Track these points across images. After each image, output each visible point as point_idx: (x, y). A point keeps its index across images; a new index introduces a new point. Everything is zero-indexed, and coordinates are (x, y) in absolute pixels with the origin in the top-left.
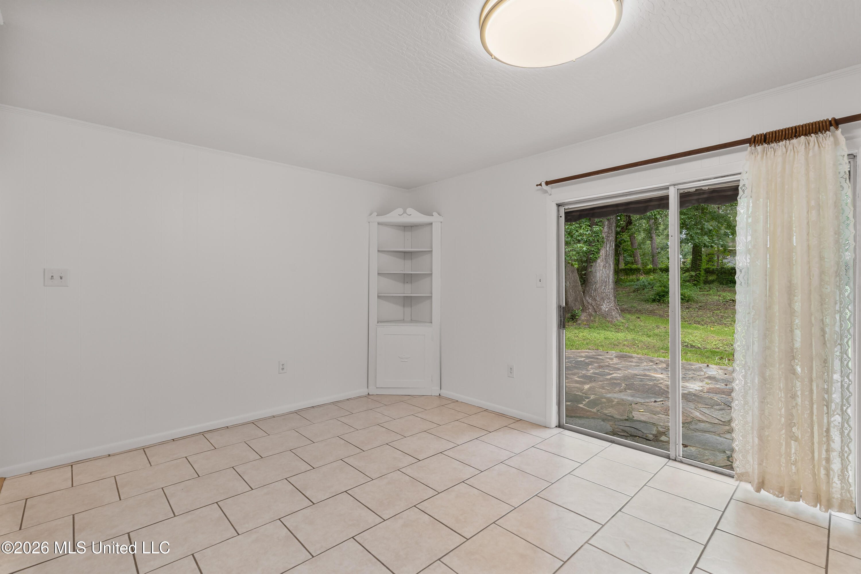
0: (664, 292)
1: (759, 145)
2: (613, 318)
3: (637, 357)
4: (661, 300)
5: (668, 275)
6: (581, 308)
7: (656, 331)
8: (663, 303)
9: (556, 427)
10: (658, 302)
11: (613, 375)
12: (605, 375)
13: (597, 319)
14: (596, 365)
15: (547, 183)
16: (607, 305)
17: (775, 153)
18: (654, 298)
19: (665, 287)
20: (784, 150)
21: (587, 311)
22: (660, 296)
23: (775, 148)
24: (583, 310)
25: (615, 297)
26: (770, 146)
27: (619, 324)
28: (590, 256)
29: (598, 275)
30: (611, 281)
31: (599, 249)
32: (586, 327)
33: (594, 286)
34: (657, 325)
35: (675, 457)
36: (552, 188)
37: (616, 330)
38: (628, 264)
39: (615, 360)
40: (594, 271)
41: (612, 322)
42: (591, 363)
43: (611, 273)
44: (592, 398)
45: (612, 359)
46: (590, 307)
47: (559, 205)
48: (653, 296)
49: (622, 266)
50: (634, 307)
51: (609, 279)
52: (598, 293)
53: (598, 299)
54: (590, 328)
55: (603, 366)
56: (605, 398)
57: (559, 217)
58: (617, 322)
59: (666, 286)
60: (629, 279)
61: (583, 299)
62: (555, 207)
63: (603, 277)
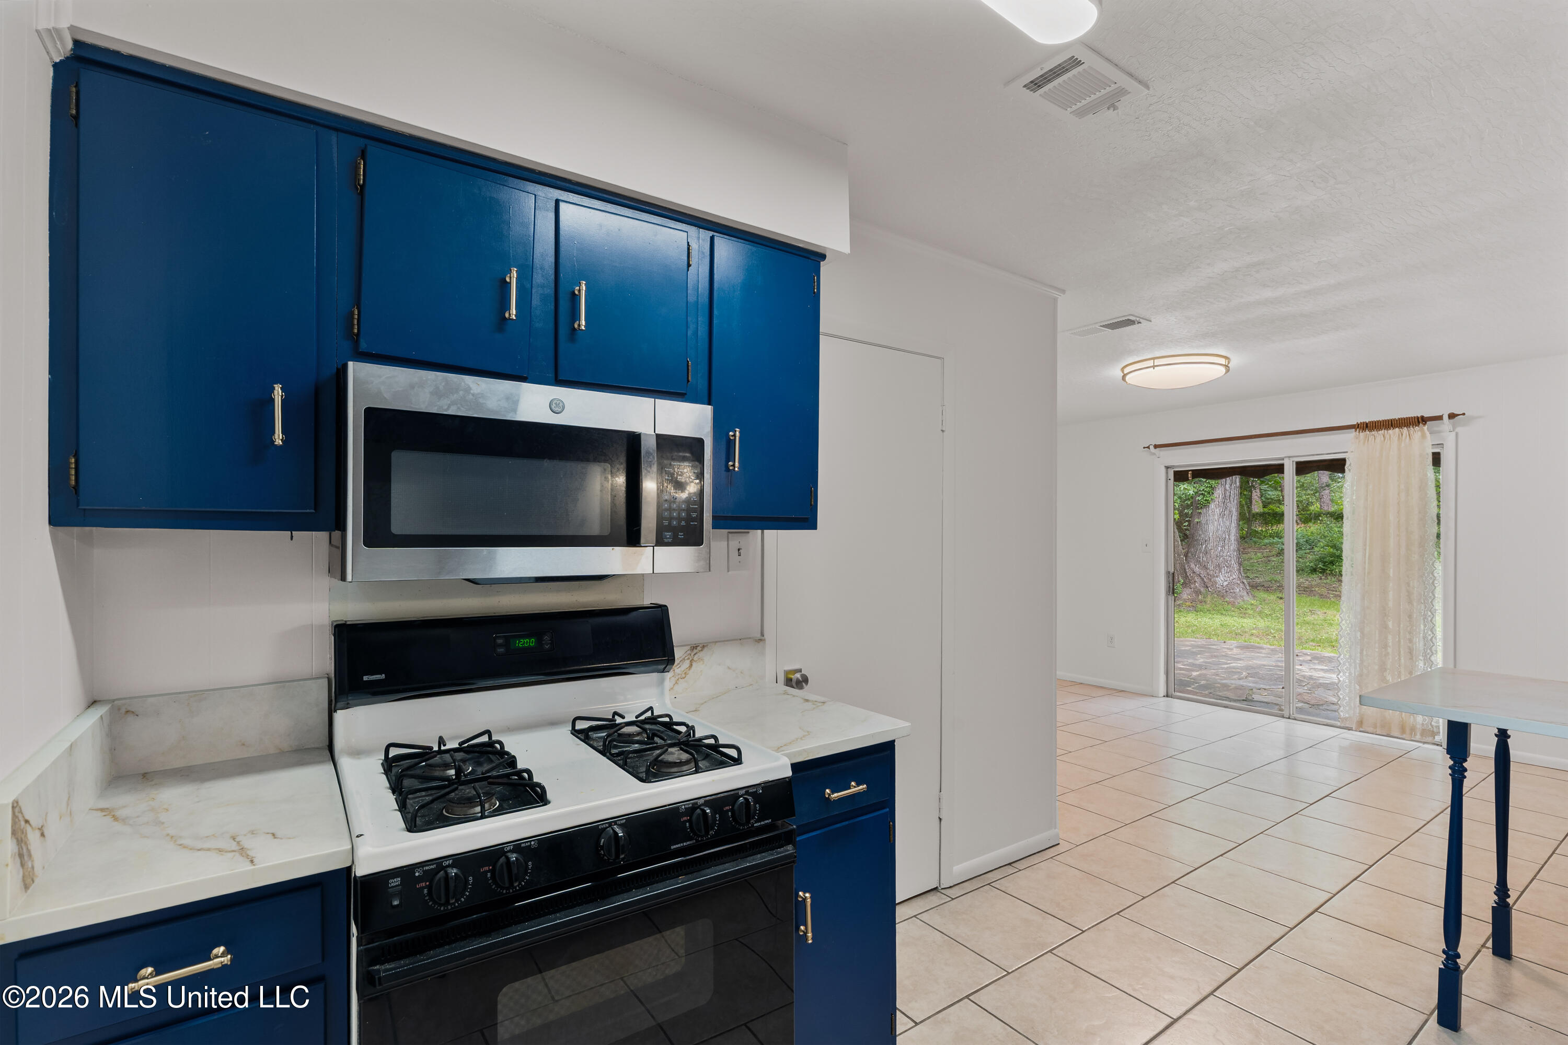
0: (1332, 555)
1: (1362, 432)
2: (1235, 598)
3: (1269, 648)
4: (1327, 569)
5: (1341, 527)
6: (1182, 581)
7: (1309, 618)
8: (1330, 574)
9: (1164, 696)
10: (1321, 572)
11: (1232, 665)
12: (1219, 664)
13: (1209, 599)
14: (1207, 654)
15: (1156, 447)
16: (1225, 576)
17: (1375, 439)
18: (1314, 567)
19: (1334, 547)
20: (1382, 438)
21: (1192, 586)
22: (1325, 563)
23: (1375, 435)
24: (1185, 585)
25: (1240, 564)
26: (1371, 433)
27: (1245, 606)
28: (1197, 499)
29: (1211, 528)
30: (1233, 538)
31: (1212, 487)
32: (1190, 610)
33: (1204, 546)
34: (1311, 609)
35: (1288, 715)
36: (1160, 451)
37: (1241, 615)
38: (1270, 503)
39: (1235, 651)
40: (1203, 522)
41: (1235, 603)
42: (1200, 653)
43: (1233, 525)
44: (1202, 683)
45: (1232, 649)
46: (1197, 580)
47: (1167, 468)
48: (1312, 564)
49: (1257, 508)
50: (1276, 581)
51: (1229, 536)
52: (1211, 557)
53: (1211, 567)
54: (1197, 612)
55: (1218, 656)
56: (1219, 683)
57: (1167, 480)
58: (1242, 603)
59: (1337, 545)
60: (1270, 532)
61: (1184, 566)
62: (1164, 470)
63: (1220, 532)
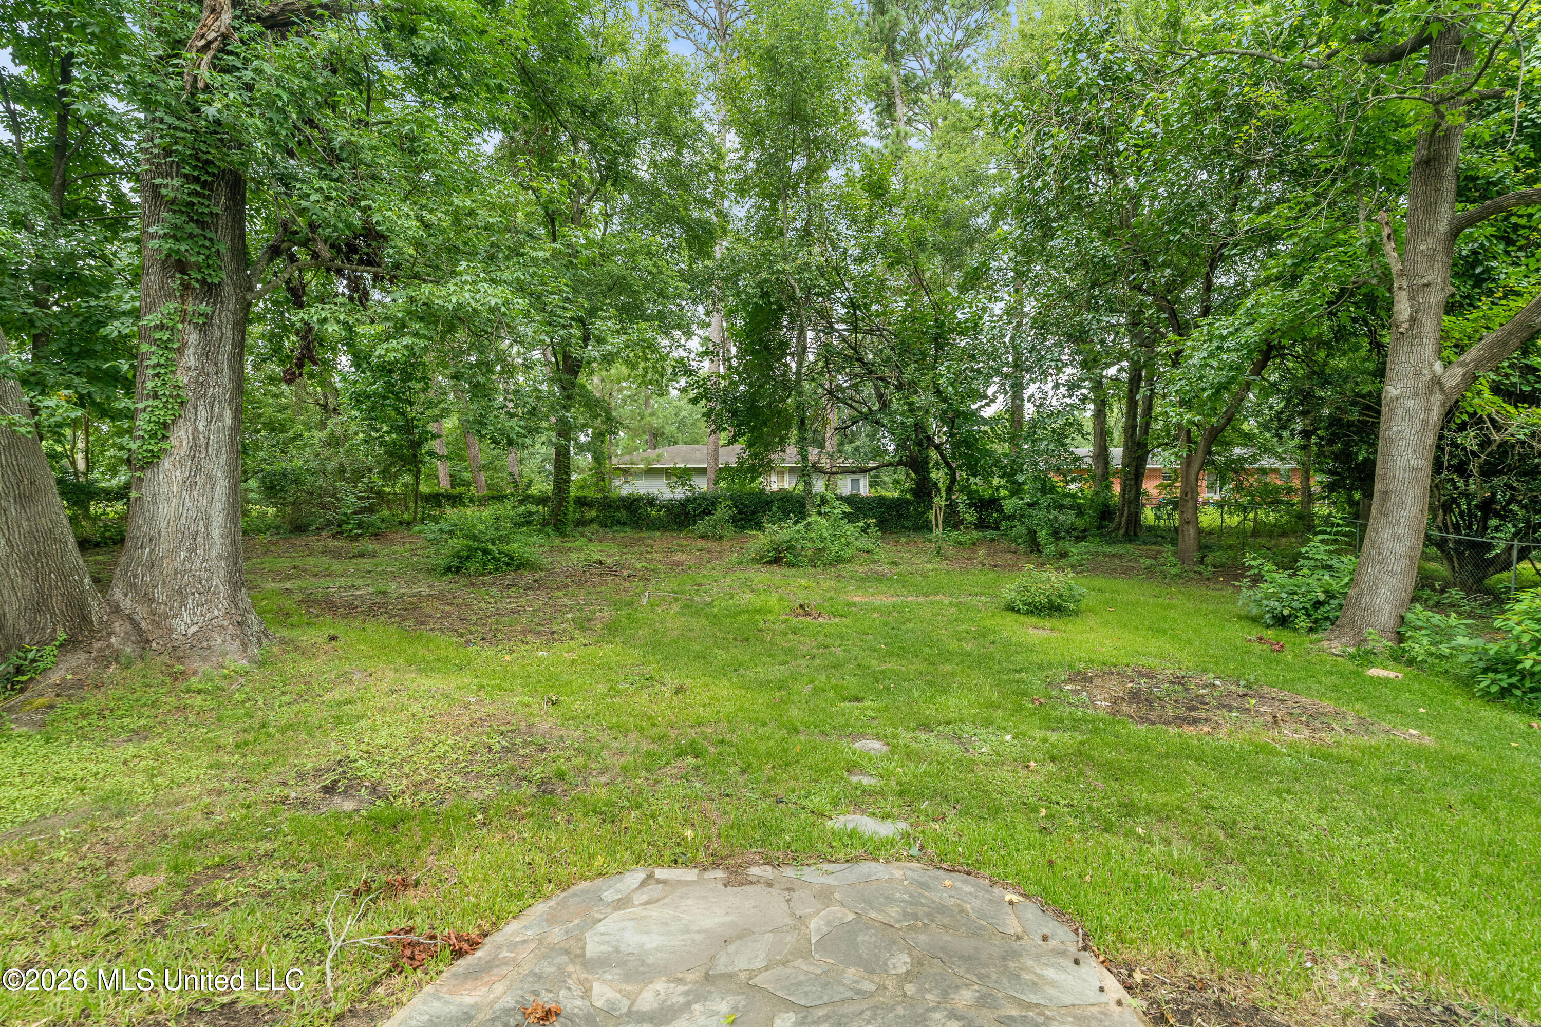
6: (65, 637)
16: (194, 613)
24: (70, 646)
29: (165, 511)
30: (216, 533)
31: (163, 424)
33: (147, 550)
40: (146, 498)
51: (206, 528)
52: (161, 573)
53: (160, 595)
63: (183, 521)
